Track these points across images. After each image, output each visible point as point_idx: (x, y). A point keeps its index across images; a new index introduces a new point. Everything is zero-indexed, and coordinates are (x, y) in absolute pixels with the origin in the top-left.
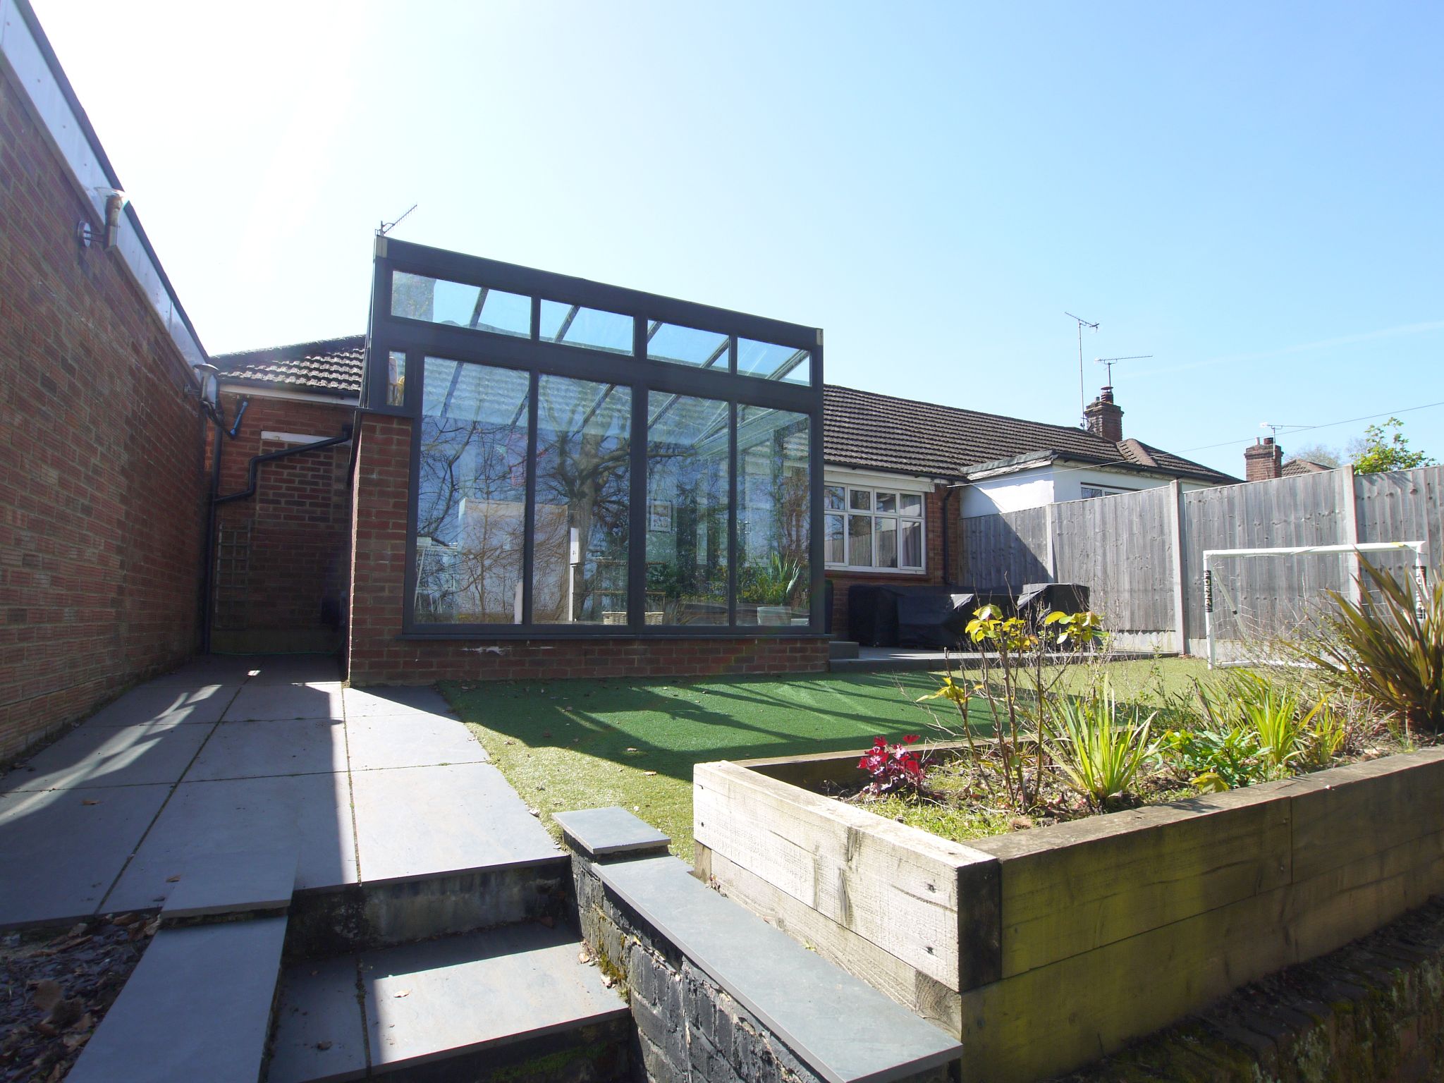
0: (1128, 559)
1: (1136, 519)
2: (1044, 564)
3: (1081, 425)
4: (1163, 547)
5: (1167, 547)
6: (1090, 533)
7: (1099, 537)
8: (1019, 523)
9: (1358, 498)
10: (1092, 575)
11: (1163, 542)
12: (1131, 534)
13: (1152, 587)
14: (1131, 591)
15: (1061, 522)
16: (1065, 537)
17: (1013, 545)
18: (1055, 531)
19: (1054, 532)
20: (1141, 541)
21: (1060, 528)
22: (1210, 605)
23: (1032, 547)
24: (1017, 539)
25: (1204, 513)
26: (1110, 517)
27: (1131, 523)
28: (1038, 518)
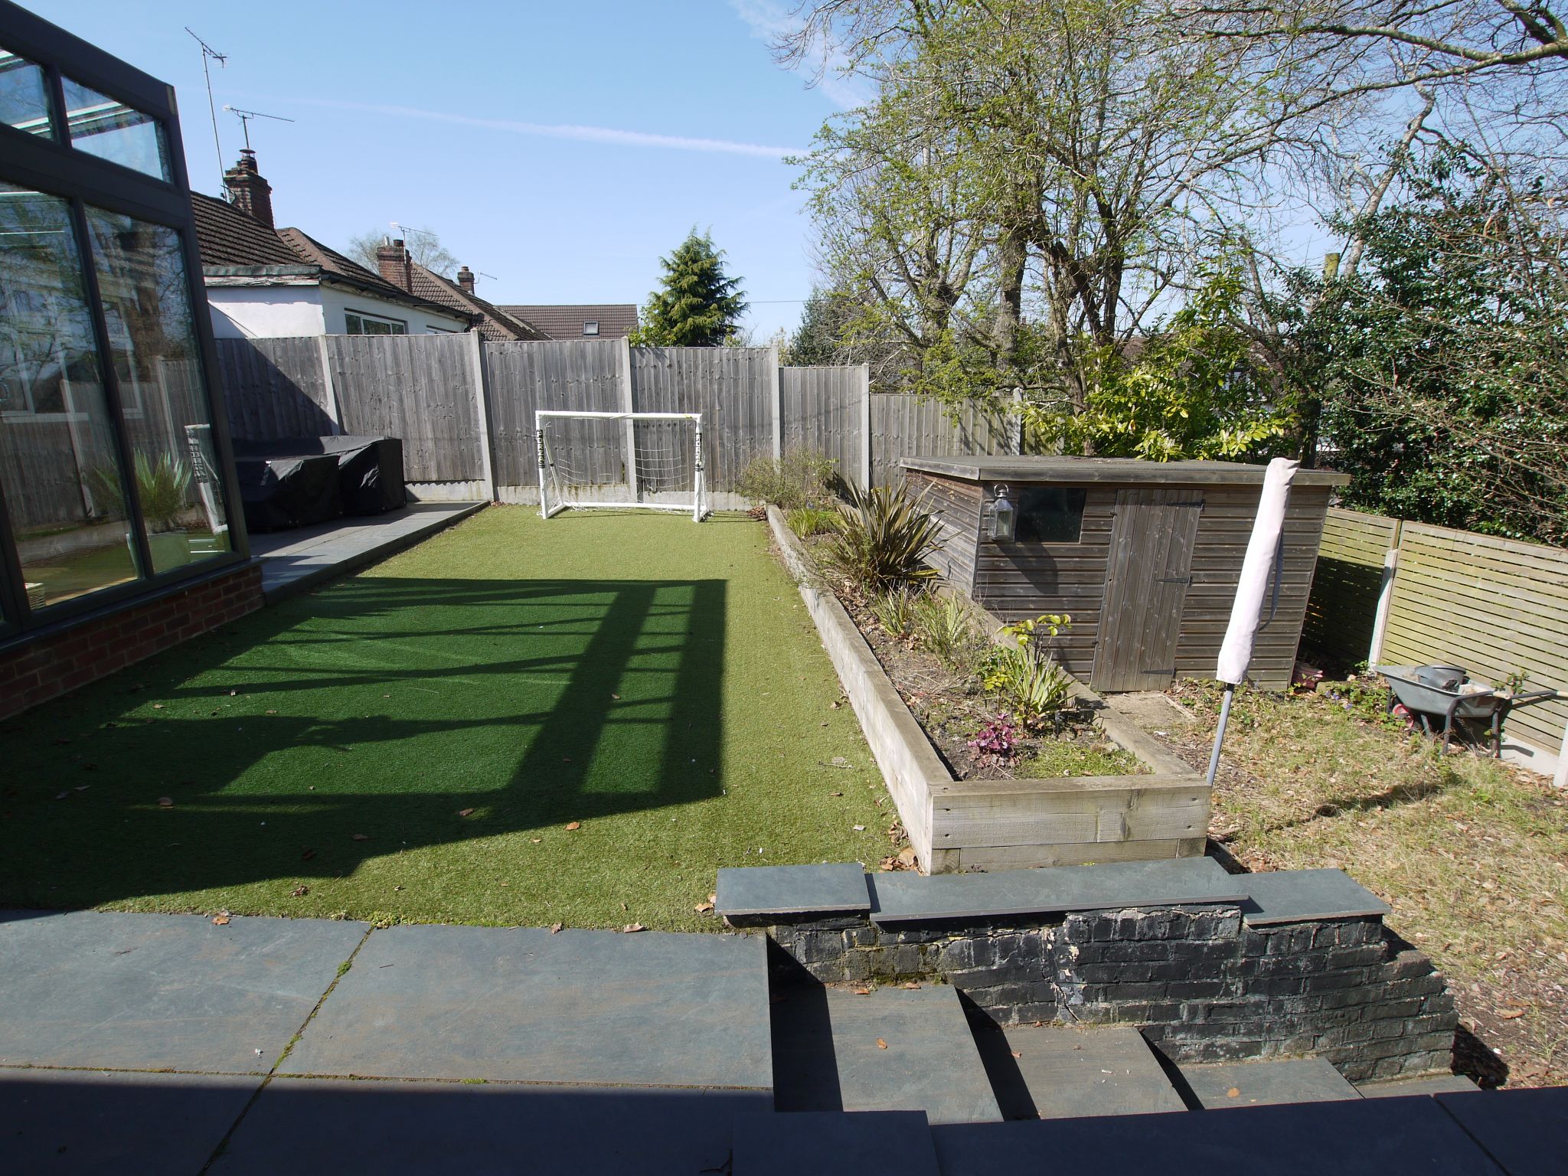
0: (429, 406)
1: (435, 365)
2: (322, 407)
3: (222, 195)
4: (467, 397)
5: (471, 397)
6: (381, 375)
7: (392, 379)
8: (279, 353)
9: (633, 366)
10: (387, 422)
11: (467, 392)
12: (431, 380)
13: (458, 434)
14: (436, 440)
15: (341, 359)
16: (349, 378)
17: (273, 382)
18: (335, 369)
19: (332, 369)
20: (442, 389)
21: (342, 365)
22: (543, 462)
23: (303, 386)
24: (279, 374)
25: (505, 366)
26: (404, 358)
27: (429, 367)
28: (308, 350)
